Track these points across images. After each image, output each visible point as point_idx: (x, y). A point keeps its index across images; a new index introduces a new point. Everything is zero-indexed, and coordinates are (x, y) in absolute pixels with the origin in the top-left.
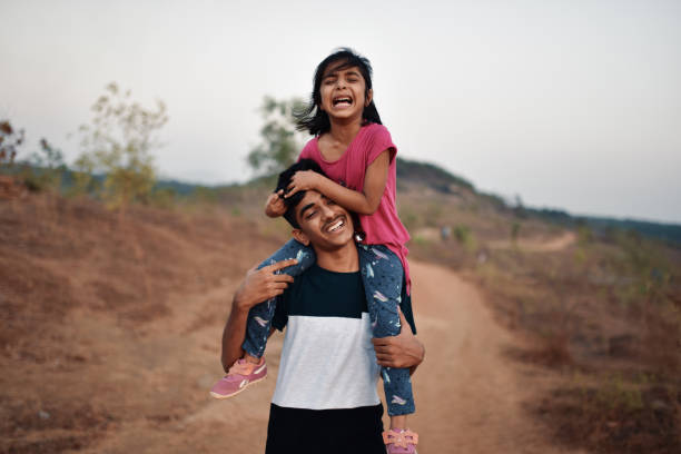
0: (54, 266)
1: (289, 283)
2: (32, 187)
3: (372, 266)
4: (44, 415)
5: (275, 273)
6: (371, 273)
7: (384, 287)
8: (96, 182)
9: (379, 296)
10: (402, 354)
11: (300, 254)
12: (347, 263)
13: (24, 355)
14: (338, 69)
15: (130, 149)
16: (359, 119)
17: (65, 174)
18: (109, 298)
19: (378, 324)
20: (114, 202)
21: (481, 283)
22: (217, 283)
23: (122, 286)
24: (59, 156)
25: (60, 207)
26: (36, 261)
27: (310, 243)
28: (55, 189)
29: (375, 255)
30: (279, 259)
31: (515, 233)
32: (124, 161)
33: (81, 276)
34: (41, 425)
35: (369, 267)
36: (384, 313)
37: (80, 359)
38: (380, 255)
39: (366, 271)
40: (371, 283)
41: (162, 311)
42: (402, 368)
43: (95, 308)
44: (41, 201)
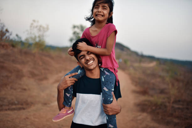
0: (19, 66)
1: (75, 81)
2: (13, 46)
3: (104, 77)
4: (16, 102)
5: (70, 77)
6: (103, 80)
7: (107, 86)
8: (30, 45)
9: (105, 89)
10: (112, 111)
11: (79, 71)
12: (96, 75)
13: (11, 88)
14: (100, 3)
15: (39, 37)
16: (106, 22)
17: (22, 43)
18: (33, 75)
19: (104, 99)
20: (35, 50)
21: (129, 74)
22: (60, 72)
23: (36, 72)
24: (20, 38)
25: (20, 51)
26: (14, 65)
27: (83, 67)
28: (20, 47)
29: (105, 73)
30: (71, 73)
31: (140, 61)
32: (37, 40)
33: (26, 69)
34: (15, 104)
35: (103, 77)
36: (106, 95)
37: (25, 90)
38: (107, 73)
39: (102, 79)
40: (103, 84)
41: (46, 78)
42: (112, 115)
43: (29, 77)
44: (16, 50)
